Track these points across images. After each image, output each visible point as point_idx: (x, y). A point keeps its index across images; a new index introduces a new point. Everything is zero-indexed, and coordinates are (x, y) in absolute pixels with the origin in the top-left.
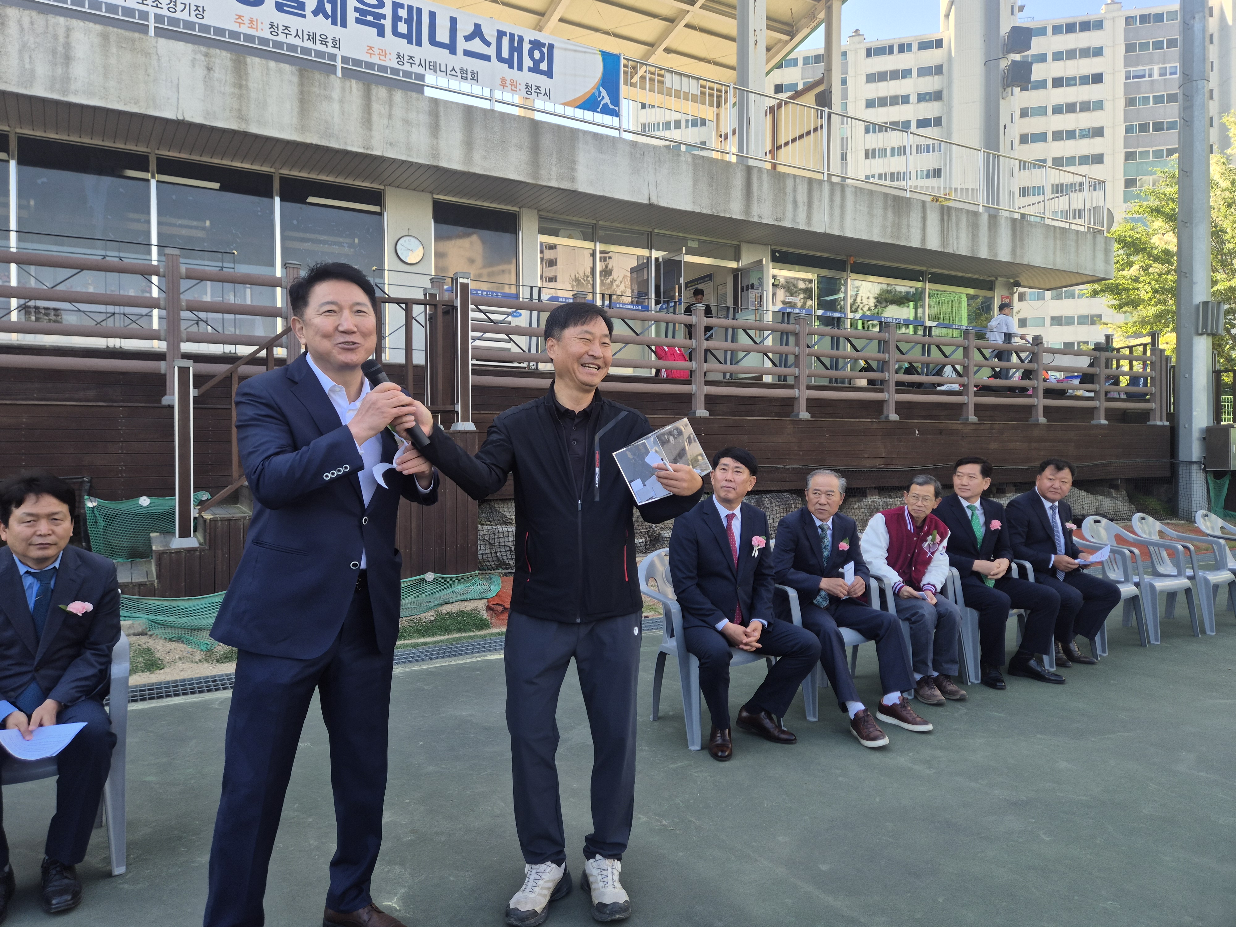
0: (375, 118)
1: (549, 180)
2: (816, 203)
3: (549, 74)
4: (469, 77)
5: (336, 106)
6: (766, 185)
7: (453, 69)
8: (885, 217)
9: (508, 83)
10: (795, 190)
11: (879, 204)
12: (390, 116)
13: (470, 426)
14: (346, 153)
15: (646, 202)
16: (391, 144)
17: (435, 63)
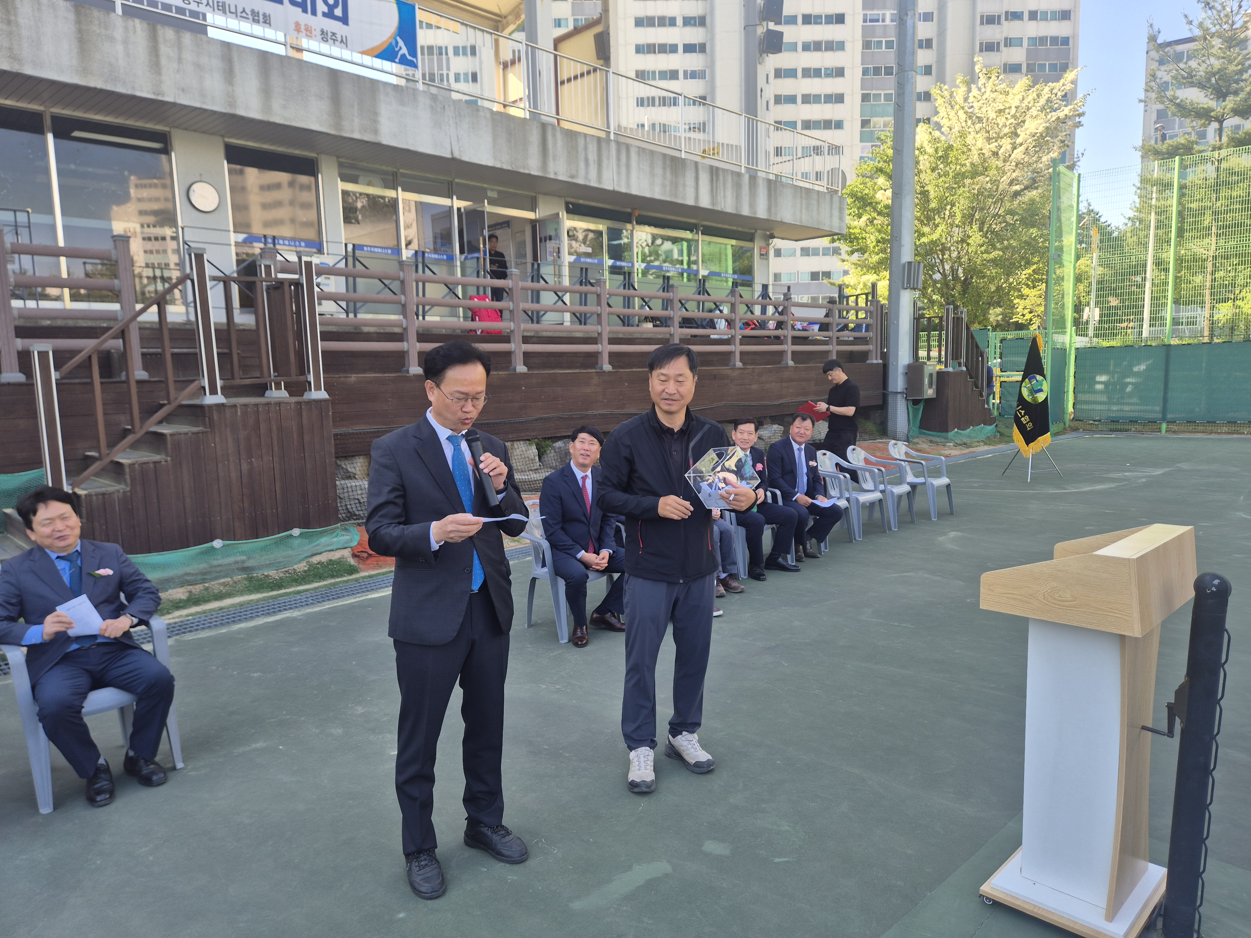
0: (164, 61)
1: (352, 131)
2: (605, 163)
3: (344, 20)
4: (261, 19)
5: (120, 48)
6: (560, 143)
7: (244, 11)
8: (664, 177)
9: (303, 28)
10: (586, 148)
11: (659, 164)
12: (180, 60)
13: (322, 395)
14: (133, 97)
15: (449, 156)
16: (183, 90)
17: (224, 3)
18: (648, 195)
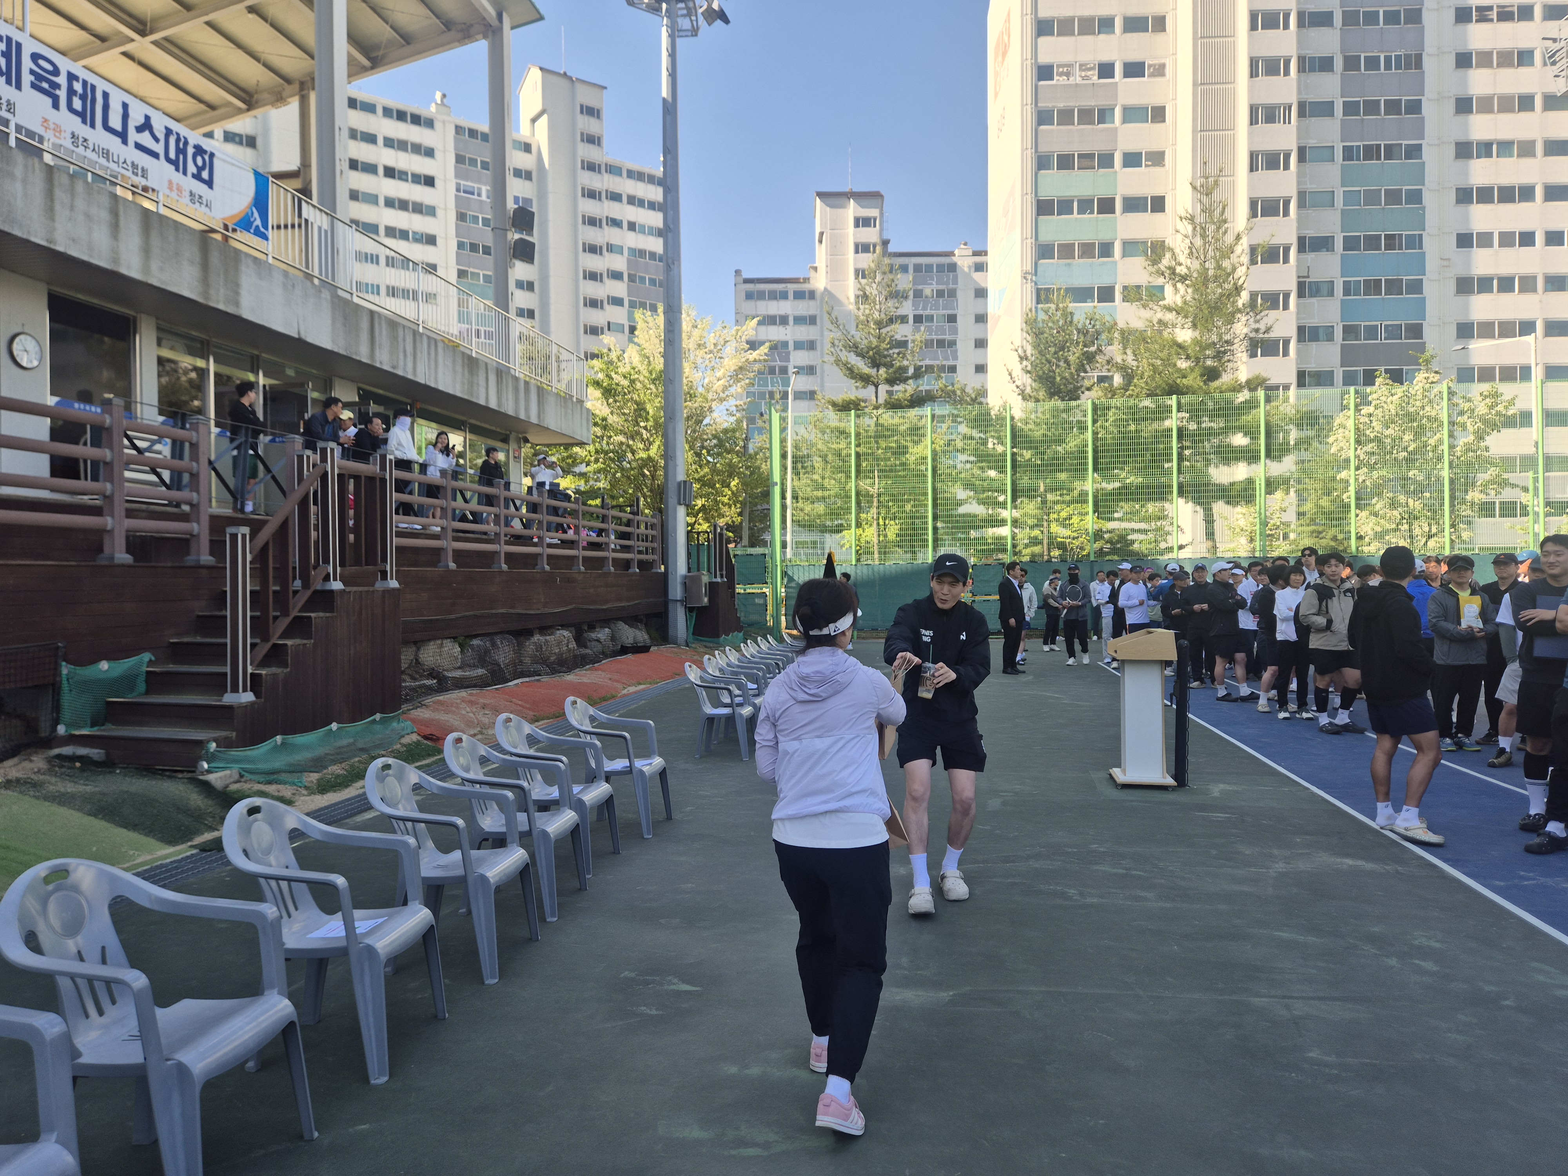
0: (58, 207)
1: (218, 302)
2: (419, 355)
3: (210, 183)
4: (140, 173)
5: (19, 186)
6: (384, 332)
7: (125, 162)
8: (463, 375)
9: (175, 187)
10: (404, 340)
11: (459, 360)
12: (72, 208)
13: (394, 584)
14: (28, 242)
15: (296, 336)
16: (73, 240)
17: (108, 151)
18: (451, 392)
